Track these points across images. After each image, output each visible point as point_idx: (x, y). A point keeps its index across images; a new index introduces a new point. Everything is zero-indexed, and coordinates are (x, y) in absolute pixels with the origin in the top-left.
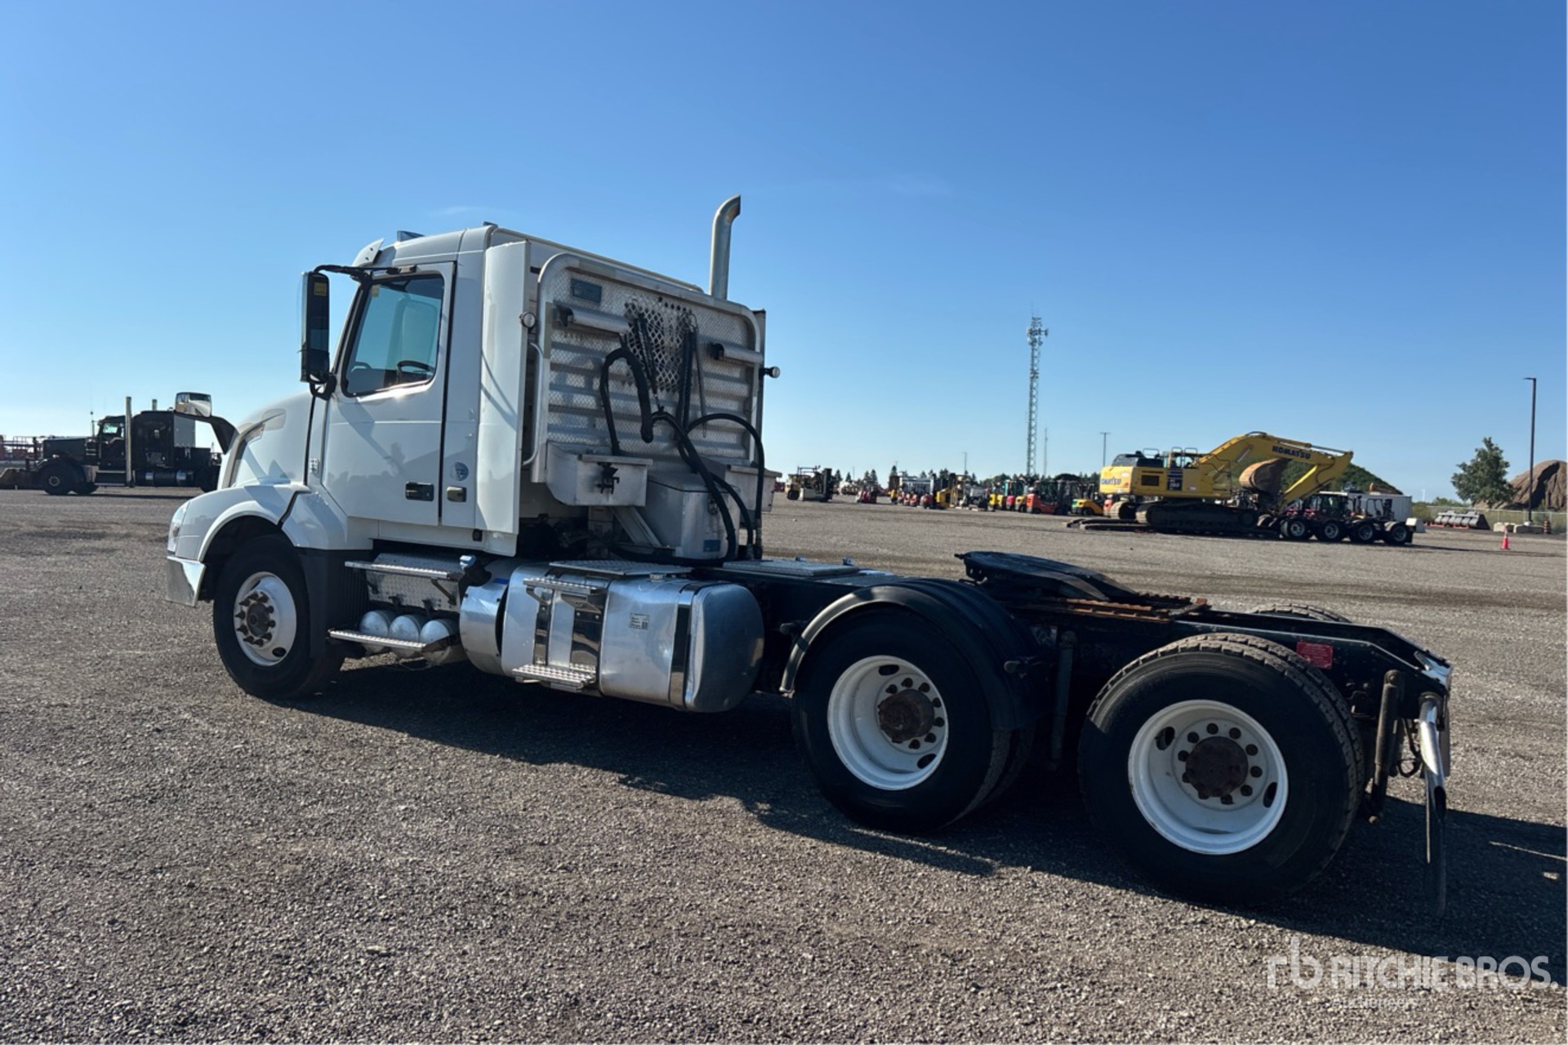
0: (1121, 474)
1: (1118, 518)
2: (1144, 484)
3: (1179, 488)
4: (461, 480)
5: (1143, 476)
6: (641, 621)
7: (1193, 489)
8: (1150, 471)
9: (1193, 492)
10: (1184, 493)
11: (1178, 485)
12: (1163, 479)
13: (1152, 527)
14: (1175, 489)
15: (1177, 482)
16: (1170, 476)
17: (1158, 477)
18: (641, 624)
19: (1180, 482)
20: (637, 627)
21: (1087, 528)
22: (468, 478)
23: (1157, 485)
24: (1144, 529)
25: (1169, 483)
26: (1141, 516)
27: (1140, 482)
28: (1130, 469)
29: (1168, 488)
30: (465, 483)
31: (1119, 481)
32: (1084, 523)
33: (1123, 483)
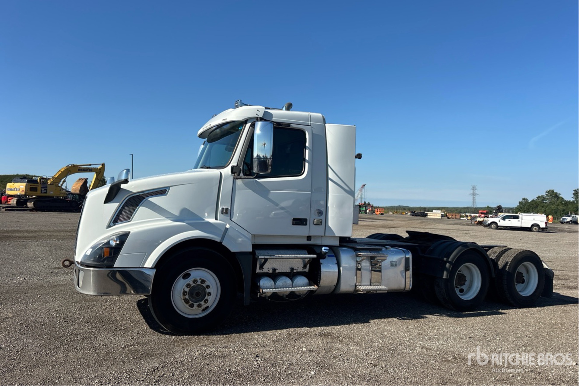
0: (20, 186)
1: (16, 205)
2: (31, 190)
3: (46, 193)
4: (319, 216)
5: (30, 188)
6: (394, 264)
7: (52, 193)
8: (33, 185)
9: (52, 194)
10: (48, 195)
11: (45, 191)
12: (39, 188)
13: (37, 209)
14: (44, 193)
15: (45, 190)
16: (42, 187)
17: (37, 188)
18: (394, 265)
19: (46, 190)
20: (393, 266)
21: (6, 210)
22: (323, 216)
23: (37, 191)
24: (31, 210)
25: (42, 191)
26: (30, 204)
27: (29, 190)
28: (25, 184)
29: (41, 192)
30: (323, 217)
31: (19, 190)
32: (3, 208)
33: (21, 190)
